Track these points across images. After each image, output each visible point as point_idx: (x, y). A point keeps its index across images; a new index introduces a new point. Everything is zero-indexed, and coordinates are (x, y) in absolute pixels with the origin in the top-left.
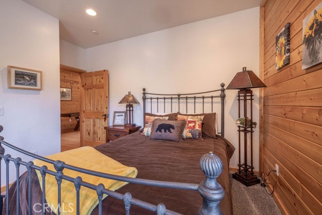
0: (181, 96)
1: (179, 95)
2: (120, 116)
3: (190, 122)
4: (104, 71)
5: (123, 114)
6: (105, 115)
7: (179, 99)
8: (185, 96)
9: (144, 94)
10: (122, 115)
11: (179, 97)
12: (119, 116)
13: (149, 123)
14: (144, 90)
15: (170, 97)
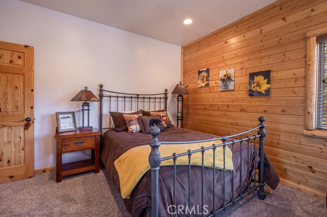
0: (140, 96)
1: (138, 95)
2: (66, 118)
3: (163, 116)
4: (26, 46)
5: (70, 115)
6: (28, 120)
7: (138, 98)
8: (143, 96)
9: (101, 91)
10: (69, 117)
11: (138, 96)
12: (64, 118)
13: (134, 121)
14: (101, 86)
15: (130, 96)
